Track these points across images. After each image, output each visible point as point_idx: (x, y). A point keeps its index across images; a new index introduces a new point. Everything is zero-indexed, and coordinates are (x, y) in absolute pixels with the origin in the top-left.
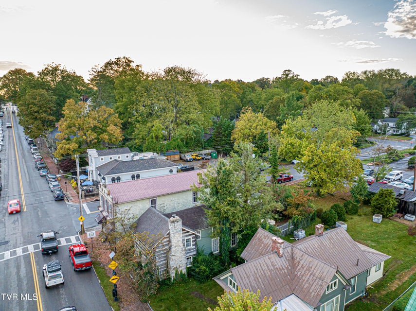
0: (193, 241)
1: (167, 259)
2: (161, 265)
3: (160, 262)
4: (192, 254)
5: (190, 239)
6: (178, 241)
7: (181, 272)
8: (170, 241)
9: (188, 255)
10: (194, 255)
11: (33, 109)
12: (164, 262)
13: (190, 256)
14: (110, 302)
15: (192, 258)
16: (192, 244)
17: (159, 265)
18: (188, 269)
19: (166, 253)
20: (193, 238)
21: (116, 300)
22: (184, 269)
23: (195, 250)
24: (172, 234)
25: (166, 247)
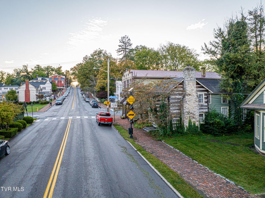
0: (205, 98)
1: (181, 107)
3: (173, 110)
5: (202, 95)
6: (192, 90)
7: (194, 124)
9: (200, 111)
12: (178, 111)
13: (202, 112)
14: (126, 138)
15: (204, 115)
16: (204, 100)
17: (173, 113)
18: (201, 125)
19: (180, 102)
20: (205, 95)
21: (131, 137)
22: (197, 122)
23: (207, 107)
24: (187, 82)
25: (180, 97)
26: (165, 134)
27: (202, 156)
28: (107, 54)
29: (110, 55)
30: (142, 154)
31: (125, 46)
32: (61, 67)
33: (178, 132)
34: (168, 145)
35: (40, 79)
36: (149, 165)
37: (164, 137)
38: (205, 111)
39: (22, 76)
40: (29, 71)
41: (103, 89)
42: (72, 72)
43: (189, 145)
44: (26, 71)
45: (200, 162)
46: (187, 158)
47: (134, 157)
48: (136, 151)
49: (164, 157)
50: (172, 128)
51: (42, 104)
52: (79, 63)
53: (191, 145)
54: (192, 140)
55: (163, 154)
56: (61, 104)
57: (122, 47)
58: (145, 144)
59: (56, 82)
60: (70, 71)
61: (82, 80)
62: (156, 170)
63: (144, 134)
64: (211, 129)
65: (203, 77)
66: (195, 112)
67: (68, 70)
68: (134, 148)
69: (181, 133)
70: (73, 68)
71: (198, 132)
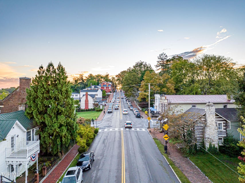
0: (224, 126)
1: (203, 133)
2: (198, 137)
3: (197, 134)
4: (223, 136)
5: (221, 123)
6: (212, 121)
7: (214, 146)
8: (206, 121)
9: (219, 136)
10: (225, 137)
11: (130, 82)
12: (201, 135)
13: (221, 137)
14: (163, 153)
15: (223, 139)
16: (223, 127)
17: (197, 137)
18: (220, 147)
19: (202, 129)
20: (224, 123)
21: (166, 153)
22: (217, 145)
23: (226, 133)
24: (208, 115)
25: (202, 125)
26: (191, 153)
27: (213, 174)
28: (147, 65)
29: (149, 65)
30: (172, 167)
31: (163, 62)
32: (108, 75)
33: (201, 152)
34: (192, 162)
35: (93, 87)
36: (175, 176)
37: (190, 154)
38: (224, 136)
39: (79, 83)
40: (84, 79)
41: (144, 99)
42: (116, 78)
43: (206, 163)
44: (82, 79)
45: (210, 178)
46: (202, 174)
47: (167, 169)
48: (169, 165)
49: (187, 171)
50: (197, 148)
51: (97, 111)
52: (123, 71)
53: (208, 164)
54: (210, 159)
55: (186, 169)
56: (112, 112)
57: (160, 63)
58: (175, 159)
59: (105, 88)
60: (115, 78)
61: (126, 89)
62: (179, 180)
63: (176, 150)
64: (227, 151)
65: (228, 102)
66: (215, 137)
67: (114, 77)
68: (167, 162)
69: (203, 152)
70: (118, 75)
71: (216, 152)
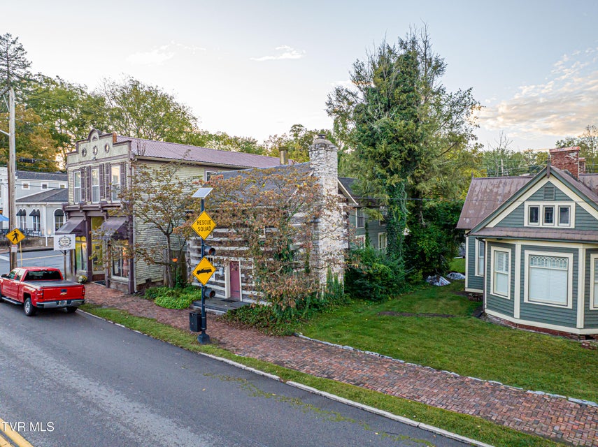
0: (344, 218)
7: (336, 280)
22: (341, 275)
31: (8, 66)
34: (329, 344)
48: (281, 381)
64: (367, 288)
